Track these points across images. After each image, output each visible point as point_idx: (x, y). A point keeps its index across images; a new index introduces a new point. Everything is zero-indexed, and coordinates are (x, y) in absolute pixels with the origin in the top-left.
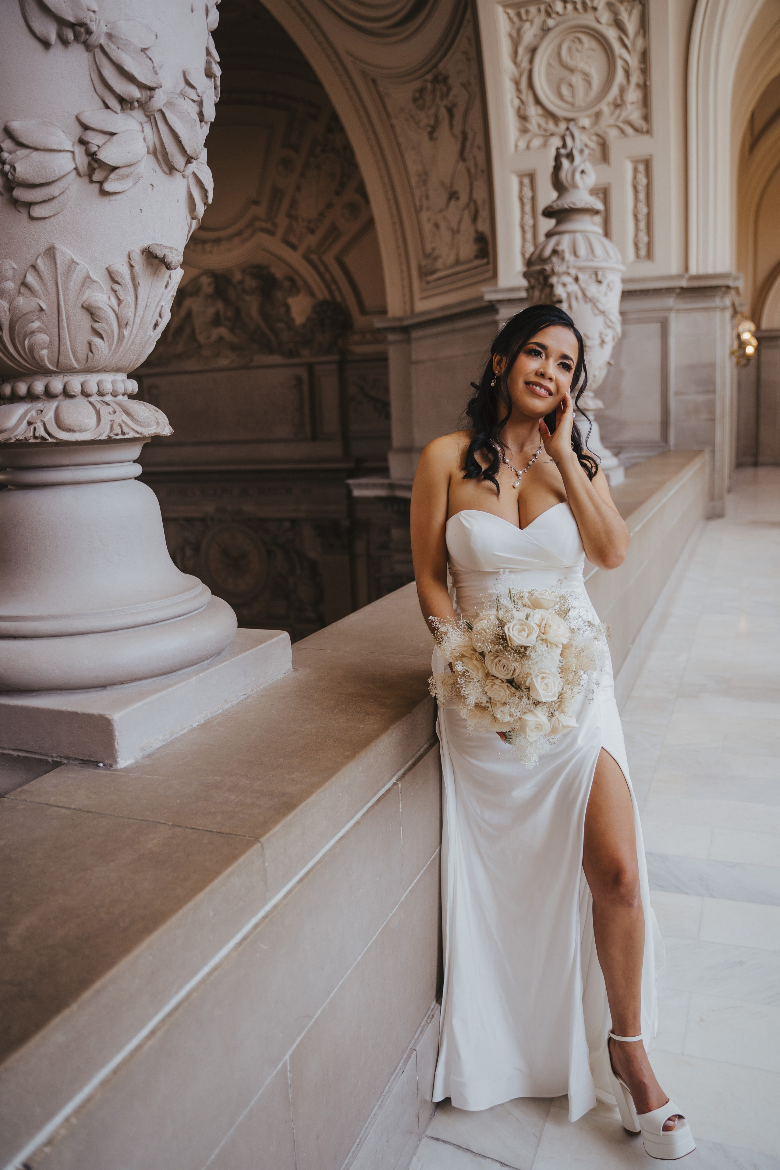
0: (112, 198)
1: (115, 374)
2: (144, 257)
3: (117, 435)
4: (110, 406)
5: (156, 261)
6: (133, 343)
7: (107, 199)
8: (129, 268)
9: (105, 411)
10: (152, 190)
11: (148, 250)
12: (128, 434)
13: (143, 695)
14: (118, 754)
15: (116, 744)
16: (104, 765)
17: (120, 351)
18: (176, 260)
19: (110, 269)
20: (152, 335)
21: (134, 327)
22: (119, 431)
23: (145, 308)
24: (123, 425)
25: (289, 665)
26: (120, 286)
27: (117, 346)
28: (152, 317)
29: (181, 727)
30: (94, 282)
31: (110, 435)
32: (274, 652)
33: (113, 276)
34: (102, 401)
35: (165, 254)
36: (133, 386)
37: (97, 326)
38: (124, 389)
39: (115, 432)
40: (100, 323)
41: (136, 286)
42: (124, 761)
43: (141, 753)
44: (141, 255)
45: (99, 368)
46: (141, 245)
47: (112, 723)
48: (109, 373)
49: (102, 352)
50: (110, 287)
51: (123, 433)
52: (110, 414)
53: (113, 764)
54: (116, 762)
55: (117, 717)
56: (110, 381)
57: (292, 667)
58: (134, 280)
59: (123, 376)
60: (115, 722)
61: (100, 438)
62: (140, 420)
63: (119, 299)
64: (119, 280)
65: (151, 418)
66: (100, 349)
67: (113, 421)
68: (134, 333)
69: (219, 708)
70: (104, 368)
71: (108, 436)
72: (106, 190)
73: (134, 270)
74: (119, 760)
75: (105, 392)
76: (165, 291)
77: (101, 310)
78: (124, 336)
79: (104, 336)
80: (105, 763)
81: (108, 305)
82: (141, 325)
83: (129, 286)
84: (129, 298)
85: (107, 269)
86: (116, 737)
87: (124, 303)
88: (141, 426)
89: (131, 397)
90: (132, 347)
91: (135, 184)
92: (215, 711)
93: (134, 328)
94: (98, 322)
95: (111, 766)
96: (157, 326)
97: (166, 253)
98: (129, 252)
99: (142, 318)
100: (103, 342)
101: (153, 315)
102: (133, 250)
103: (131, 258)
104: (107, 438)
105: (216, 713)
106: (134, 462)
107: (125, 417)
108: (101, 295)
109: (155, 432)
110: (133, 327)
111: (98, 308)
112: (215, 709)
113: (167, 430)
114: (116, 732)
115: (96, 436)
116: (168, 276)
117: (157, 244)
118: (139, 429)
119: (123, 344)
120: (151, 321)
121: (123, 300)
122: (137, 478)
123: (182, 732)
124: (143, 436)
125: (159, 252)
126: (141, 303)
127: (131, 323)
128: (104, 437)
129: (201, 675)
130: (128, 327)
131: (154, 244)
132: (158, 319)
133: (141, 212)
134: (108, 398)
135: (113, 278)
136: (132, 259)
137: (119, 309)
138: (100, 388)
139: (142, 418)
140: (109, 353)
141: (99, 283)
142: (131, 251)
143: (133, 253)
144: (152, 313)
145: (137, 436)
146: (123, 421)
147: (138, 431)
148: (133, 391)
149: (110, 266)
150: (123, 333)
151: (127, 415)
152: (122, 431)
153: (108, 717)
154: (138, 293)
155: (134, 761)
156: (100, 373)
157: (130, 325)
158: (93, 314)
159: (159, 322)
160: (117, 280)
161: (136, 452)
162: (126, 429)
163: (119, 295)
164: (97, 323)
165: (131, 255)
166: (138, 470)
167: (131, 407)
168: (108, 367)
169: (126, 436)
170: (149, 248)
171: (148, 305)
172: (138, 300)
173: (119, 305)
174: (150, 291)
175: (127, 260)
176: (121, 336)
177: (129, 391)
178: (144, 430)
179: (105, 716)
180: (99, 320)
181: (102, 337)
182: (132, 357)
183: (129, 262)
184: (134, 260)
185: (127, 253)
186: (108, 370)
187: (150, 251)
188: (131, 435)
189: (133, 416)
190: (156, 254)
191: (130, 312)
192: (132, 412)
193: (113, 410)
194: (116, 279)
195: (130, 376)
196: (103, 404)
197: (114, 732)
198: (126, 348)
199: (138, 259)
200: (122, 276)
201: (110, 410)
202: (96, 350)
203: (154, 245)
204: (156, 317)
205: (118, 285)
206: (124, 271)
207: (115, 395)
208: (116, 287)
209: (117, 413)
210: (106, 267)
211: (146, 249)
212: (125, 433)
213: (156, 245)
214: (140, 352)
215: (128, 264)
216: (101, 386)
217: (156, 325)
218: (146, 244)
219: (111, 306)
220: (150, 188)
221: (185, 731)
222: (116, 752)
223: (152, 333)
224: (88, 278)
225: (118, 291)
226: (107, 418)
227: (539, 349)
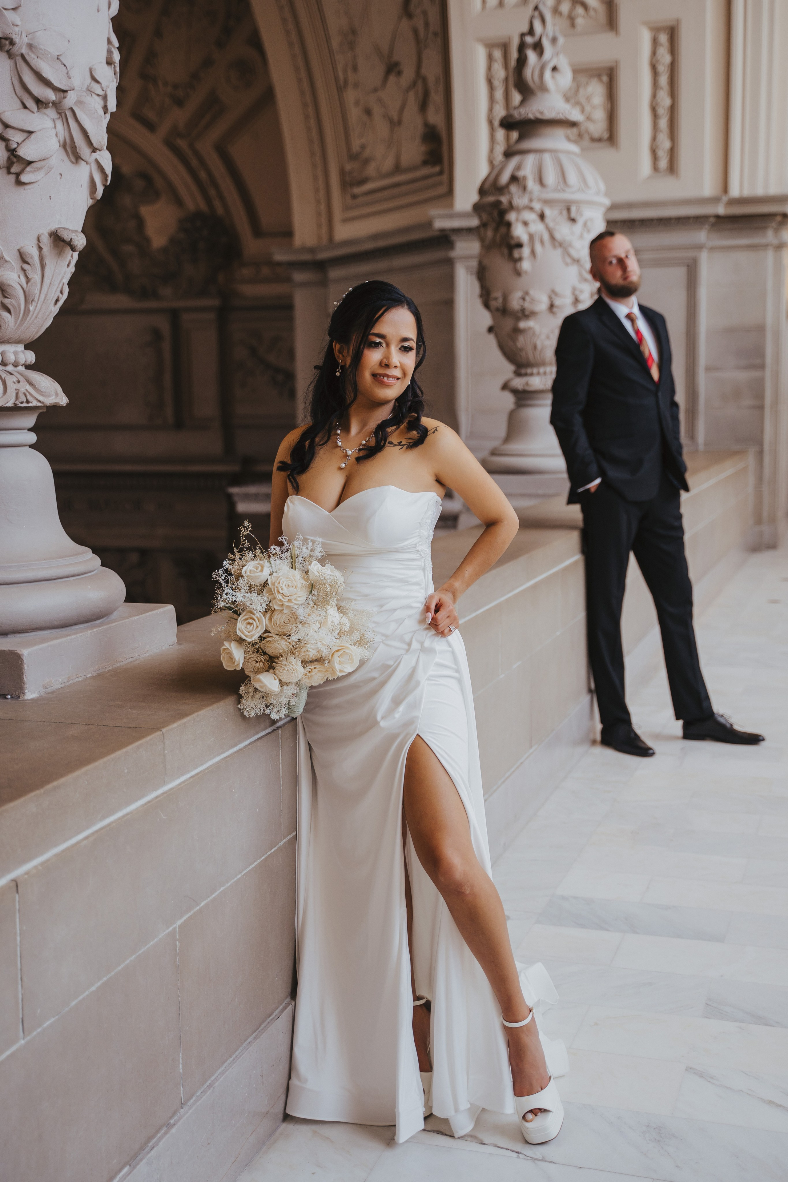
0: (26, 187)
1: (16, 345)
2: (51, 240)
3: (22, 403)
4: (13, 376)
5: (62, 243)
6: (36, 317)
7: (21, 188)
8: (37, 250)
9: (10, 380)
10: (61, 178)
11: (56, 233)
12: (32, 402)
13: (44, 640)
14: (26, 686)
15: (24, 677)
16: (12, 697)
17: (25, 324)
18: (81, 243)
19: (22, 250)
20: (53, 310)
21: (39, 302)
22: (25, 400)
23: (50, 286)
24: (27, 394)
25: (174, 639)
26: (30, 266)
27: (22, 320)
28: (55, 294)
29: (77, 675)
30: (7, 262)
31: (16, 403)
32: (160, 622)
33: (24, 257)
34: (5, 371)
35: (71, 238)
36: (30, 357)
37: (6, 301)
38: (24, 360)
39: (20, 400)
40: (9, 299)
41: (43, 267)
42: (30, 694)
43: (44, 690)
44: (49, 237)
45: (3, 340)
46: (49, 229)
47: (22, 657)
48: (11, 344)
49: (8, 325)
50: (20, 267)
51: (28, 402)
52: (14, 383)
53: (20, 695)
54: (24, 693)
55: (25, 652)
56: (12, 352)
57: (176, 641)
58: (42, 261)
59: (21, 347)
60: (24, 657)
61: (7, 405)
62: (42, 390)
63: (27, 277)
64: (29, 260)
65: (52, 388)
66: (7, 323)
67: (18, 390)
68: (38, 309)
69: (109, 665)
70: (8, 339)
71: (14, 404)
72: (22, 181)
73: (42, 252)
74: (26, 691)
75: (8, 362)
76: (67, 269)
77: (11, 287)
78: (29, 311)
79: (12, 311)
80: (13, 695)
81: (18, 283)
82: (45, 301)
83: (37, 265)
84: (36, 277)
85: (19, 250)
86: (25, 671)
87: (32, 281)
88: (42, 395)
89: (28, 367)
90: (35, 321)
91: (46, 174)
92: (106, 667)
93: (38, 304)
94: (8, 298)
95: (19, 697)
96: (58, 302)
97: (73, 237)
98: (38, 235)
99: (46, 295)
100: (10, 316)
101: (56, 291)
102: (42, 234)
103: (40, 240)
104: (13, 405)
105: (107, 670)
106: (29, 430)
107: (28, 387)
108: (12, 273)
109: (55, 401)
110: (37, 303)
111: (9, 285)
112: (106, 666)
113: (63, 400)
114: (25, 666)
115: (4, 403)
116: (70, 255)
117: (64, 228)
118: (41, 398)
119: (28, 319)
120: (53, 298)
121: (31, 279)
122: (31, 446)
123: (78, 680)
124: (44, 405)
125: (67, 236)
126: (47, 281)
127: (36, 299)
128: (10, 404)
129: (95, 630)
130: (33, 303)
131: (61, 228)
132: (59, 295)
133: (50, 199)
134: (10, 368)
135: (23, 258)
136: (41, 241)
137: (27, 286)
138: (4, 358)
139: (43, 388)
140: (15, 326)
141: (11, 263)
142: (40, 234)
143: (42, 236)
144: (54, 290)
145: (39, 404)
146: (26, 390)
147: (40, 400)
148: (31, 362)
149: (21, 248)
150: (29, 309)
151: (29, 385)
152: (27, 399)
153: (19, 652)
154: (44, 272)
155: (38, 695)
156: (3, 344)
157: (35, 301)
158: (4, 291)
159: (60, 298)
160: (28, 260)
161: (31, 420)
162: (30, 398)
163: (27, 274)
164: (6, 299)
165: (40, 238)
166: (32, 438)
167: (33, 377)
168: (11, 339)
169: (30, 405)
170: (57, 231)
171: (52, 282)
172: (44, 279)
173: (27, 283)
174: (55, 270)
175: (36, 242)
176: (27, 311)
177: (28, 363)
178: (45, 400)
179: (16, 651)
180: (8, 296)
181: (9, 311)
182: (34, 330)
183: (38, 244)
184: (43, 242)
185: (36, 236)
186: (10, 342)
187: (58, 235)
188: (34, 403)
189: (35, 386)
190: (64, 238)
191: (37, 290)
192: (34, 382)
193: (17, 379)
194: (27, 260)
195: (27, 347)
196: (7, 373)
197: (24, 666)
198: (30, 322)
199: (46, 241)
200: (32, 257)
201: (15, 379)
202: (3, 322)
203: (61, 229)
204: (58, 293)
205: (28, 265)
206: (34, 252)
207: (15, 365)
208: (26, 266)
209: (21, 383)
210: (18, 249)
211: (53, 233)
212: (29, 401)
213: (63, 229)
214: (40, 326)
215: (37, 246)
216: (5, 356)
217: (57, 301)
218: (53, 227)
219: (20, 283)
220: (59, 176)
221: (80, 679)
222: (24, 684)
223: (53, 308)
224: (2, 258)
225: (27, 270)
226: (12, 387)
227: (378, 340)
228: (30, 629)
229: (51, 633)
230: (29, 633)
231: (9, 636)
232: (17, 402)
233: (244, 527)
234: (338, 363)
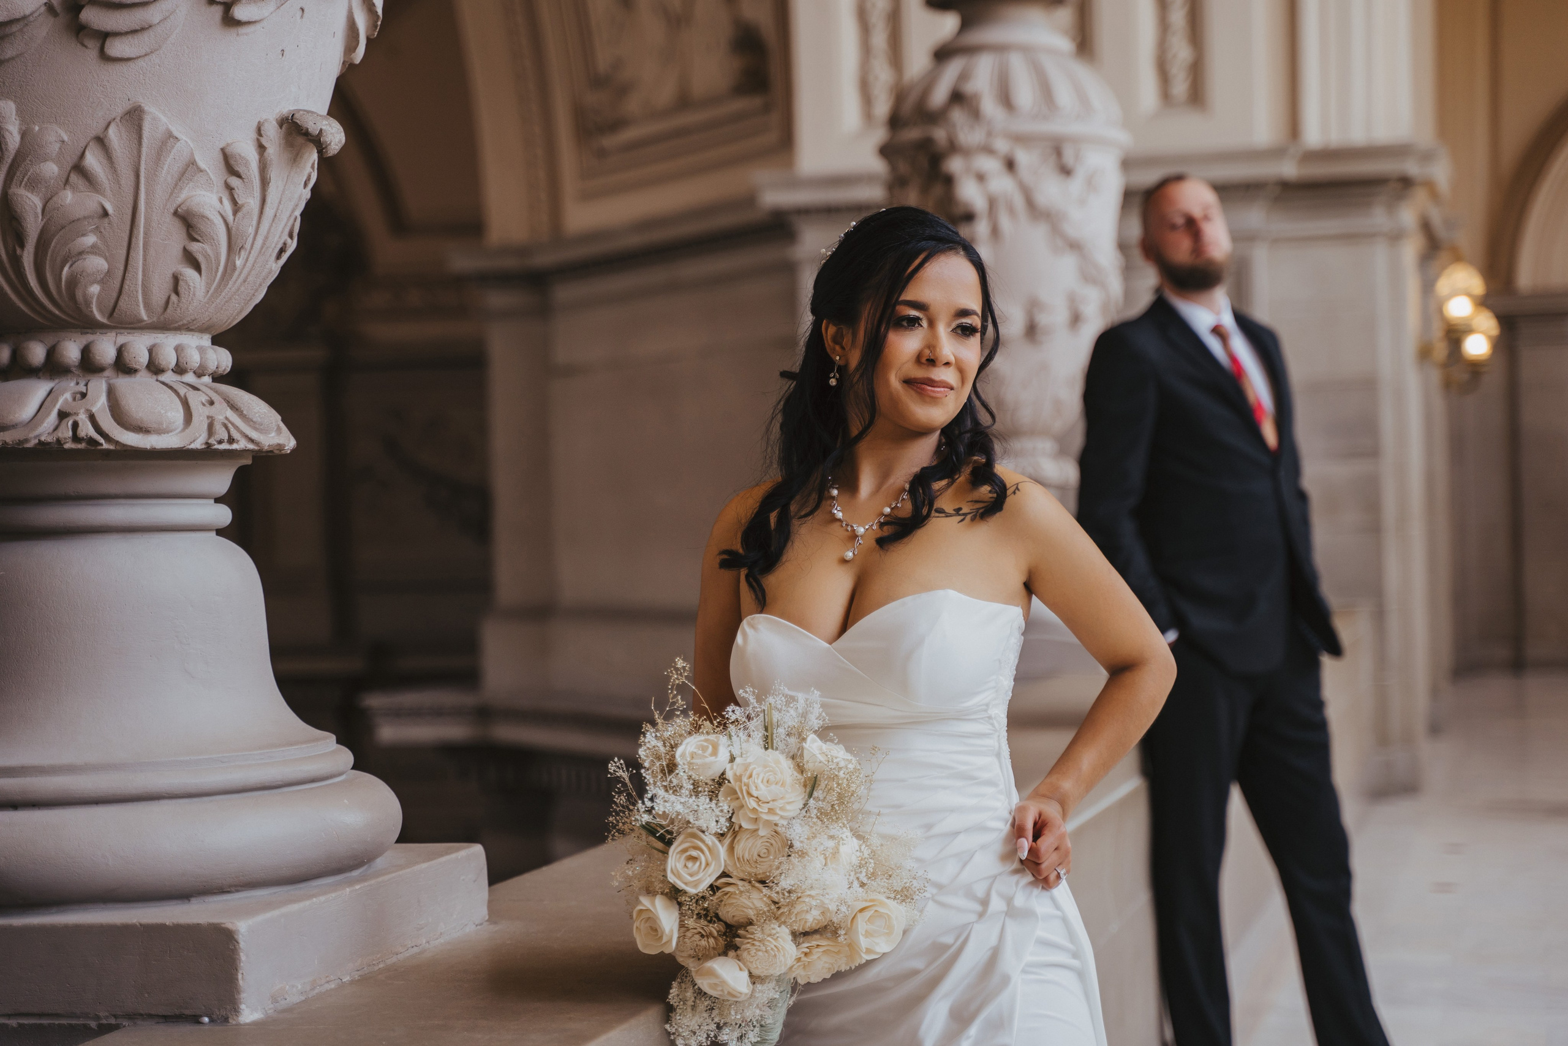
0: (243, 30)
1: (200, 335)
2: (282, 133)
3: (220, 442)
4: (200, 392)
5: (300, 140)
6: (245, 281)
7: (233, 31)
8: (256, 150)
9: (195, 400)
10: (302, 17)
11: (292, 120)
12: (238, 442)
13: (269, 906)
14: (243, 995)
15: (240, 976)
16: (212, 1021)
17: (223, 294)
18: (337, 140)
19: (228, 151)
20: (273, 268)
21: (252, 252)
22: (226, 438)
23: (273, 221)
24: (230, 425)
25: (483, 912)
26: (241, 181)
27: (219, 286)
28: (280, 237)
29: (327, 977)
30: (201, 171)
31: (210, 441)
32: (462, 878)
33: (232, 162)
34: (183, 383)
35: (321, 130)
36: (222, 360)
37: (194, 247)
38: (216, 364)
39: (218, 437)
40: (201, 244)
41: (265, 183)
42: (249, 1014)
43: (272, 1006)
44: (279, 127)
45: (181, 323)
46: (278, 111)
47: (236, 937)
48: (192, 333)
49: (194, 295)
50: (223, 182)
51: (231, 440)
52: (204, 405)
53: (230, 1015)
54: (236, 1011)
55: (243, 927)
56: (195, 347)
57: (487, 914)
58: (264, 172)
59: (206, 340)
60: (241, 936)
61: (192, 446)
62: (254, 420)
63: (234, 202)
64: (240, 169)
65: (271, 417)
66: (192, 289)
67: (212, 417)
68: (249, 264)
69: (379, 959)
70: (190, 323)
71: (207, 443)
72: (236, 18)
73: (266, 154)
74: (243, 1006)
75: (188, 366)
76: (304, 190)
77: (206, 220)
78: (234, 268)
79: (203, 267)
80: (214, 1017)
81: (219, 212)
82: (263, 250)
83: (254, 180)
84: (250, 201)
85: (223, 150)
86: (242, 964)
87: (244, 210)
88: (256, 429)
89: (218, 378)
90: (242, 289)
91: (278, 8)
92: (374, 962)
93: (251, 255)
94: (198, 241)
95: (226, 1020)
96: (283, 253)
97: (324, 128)
98: (259, 122)
99: (266, 238)
100: (199, 276)
101: (282, 232)
102: (266, 120)
103: (262, 132)
104: (203, 447)
105: (376, 968)
106: (218, 500)
107: (230, 413)
108: (208, 194)
109: (278, 442)
110: (250, 253)
111: (203, 216)
112: (374, 960)
113: (289, 442)
114: (241, 954)
115: (188, 443)
116: (310, 165)
117: (308, 112)
118: (254, 435)
119: (231, 283)
120: (276, 244)
121: (243, 205)
122: (220, 532)
123: (328, 987)
124: (259, 448)
125: (313, 125)
126: (269, 211)
127: (248, 246)
128: (198, 445)
129: (357, 887)
130: (243, 253)
131: (301, 110)
132: (286, 240)
133: (283, 55)
134: (190, 378)
135: (230, 165)
136: (263, 135)
137: (234, 219)
138: (180, 358)
139: (257, 415)
140: (205, 297)
141: (208, 174)
142: (262, 121)
143: (266, 124)
144: (280, 229)
145: (251, 446)
146: (226, 418)
147: (253, 438)
148: (225, 370)
149: (228, 145)
150: (235, 263)
151: (231, 409)
152: (230, 436)
153: (229, 926)
154: (267, 193)
155: (262, 1016)
156: (179, 332)
157: (246, 250)
158: (192, 227)
159: (287, 246)
160: (239, 169)
162: (235, 435)
163: (236, 196)
164: (195, 243)
165: (262, 128)
166: (223, 515)
167: (236, 395)
168: (195, 322)
169: (235, 446)
170: (295, 116)
171: (278, 214)
172: (265, 207)
173: (235, 213)
174: (284, 191)
175: (254, 135)
176: (230, 267)
177: (221, 371)
178: (262, 438)
179: (223, 926)
180: (199, 238)
181: (197, 267)
182: (237, 305)
183: (258, 140)
184: (267, 136)
185: (255, 125)
186: (193, 328)
187: (296, 123)
188: (242, 444)
189: (242, 412)
190: (307, 129)
191: (251, 227)
192: (240, 404)
193: (208, 398)
194: (237, 168)
195: (217, 341)
196: (188, 387)
197: (239, 955)
198: (233, 289)
199: (273, 135)
200: (247, 164)
201: (204, 398)
202: (185, 289)
203: (301, 112)
204: (285, 237)
205: (238, 179)
206: (249, 155)
207: (199, 374)
208: (234, 181)
209: (217, 404)
210: (221, 147)
211: (287, 119)
212: (233, 439)
213: (305, 113)
214: (248, 298)
215: (256, 143)
216: (183, 355)
217: (282, 251)
218: (286, 108)
219: (223, 214)
220: (299, 13)
221: (333, 986)
222: (239, 993)
223: (274, 265)
224: (193, 164)
225: (236, 188)
226: (200, 414)
227: (914, 313)
228: (236, 886)
229: (275, 893)
230: (232, 895)
231: (193, 900)
232: (212, 441)
233: (677, 669)
234: (833, 362)
